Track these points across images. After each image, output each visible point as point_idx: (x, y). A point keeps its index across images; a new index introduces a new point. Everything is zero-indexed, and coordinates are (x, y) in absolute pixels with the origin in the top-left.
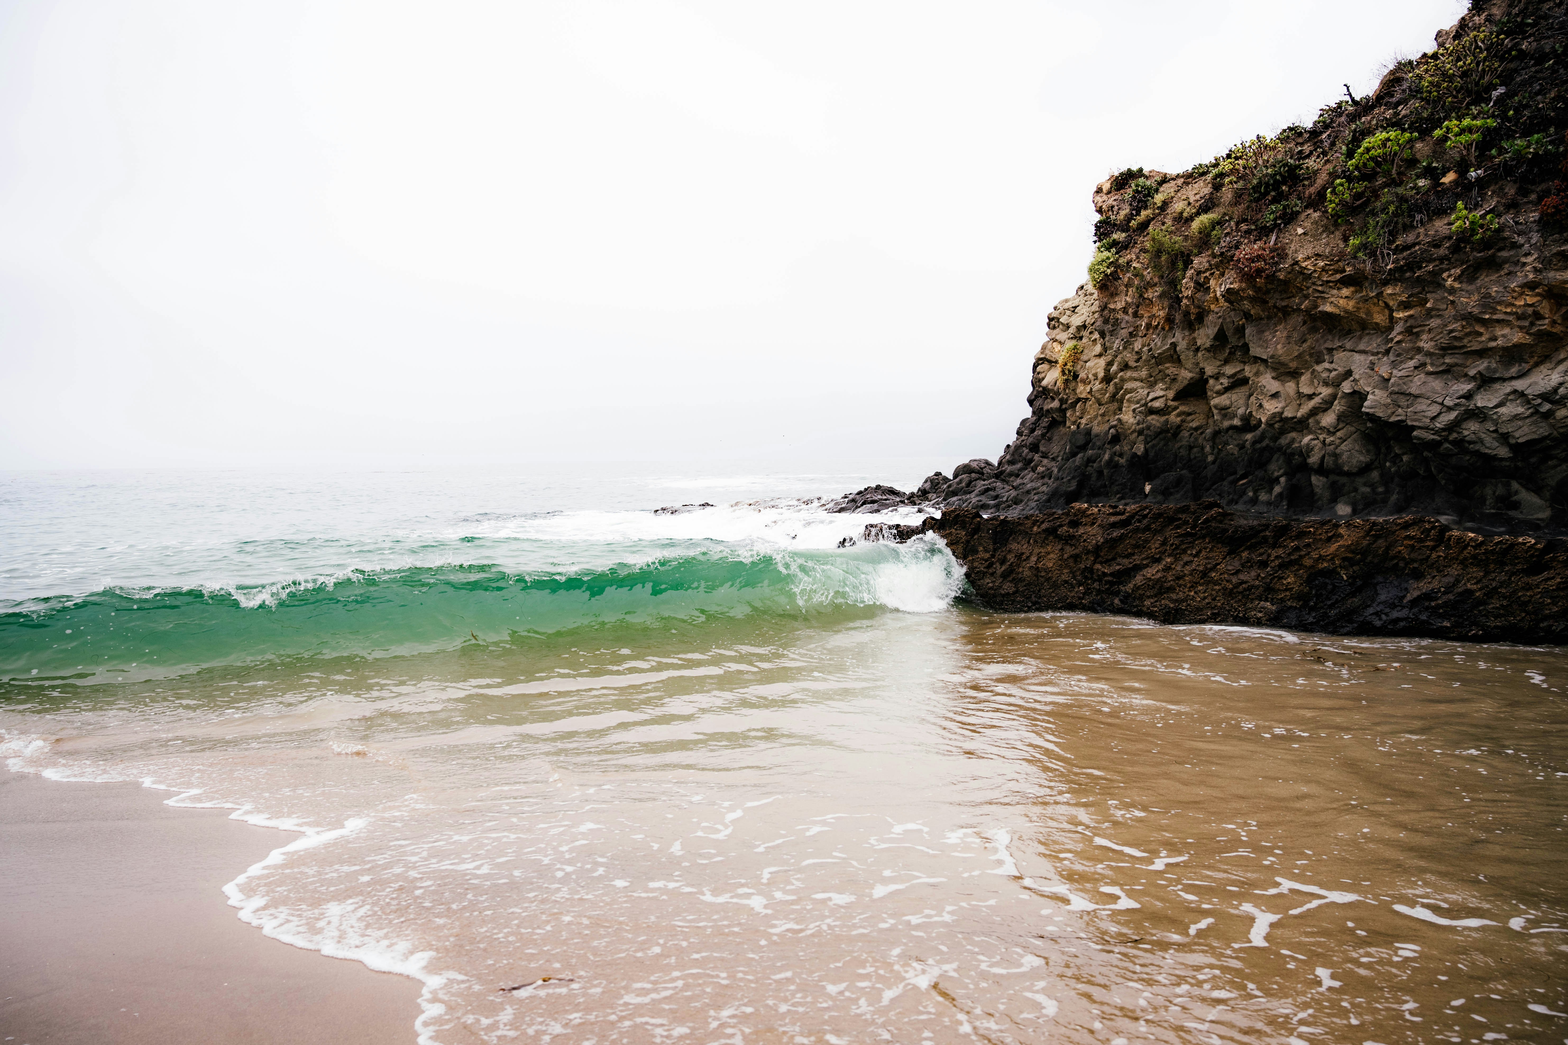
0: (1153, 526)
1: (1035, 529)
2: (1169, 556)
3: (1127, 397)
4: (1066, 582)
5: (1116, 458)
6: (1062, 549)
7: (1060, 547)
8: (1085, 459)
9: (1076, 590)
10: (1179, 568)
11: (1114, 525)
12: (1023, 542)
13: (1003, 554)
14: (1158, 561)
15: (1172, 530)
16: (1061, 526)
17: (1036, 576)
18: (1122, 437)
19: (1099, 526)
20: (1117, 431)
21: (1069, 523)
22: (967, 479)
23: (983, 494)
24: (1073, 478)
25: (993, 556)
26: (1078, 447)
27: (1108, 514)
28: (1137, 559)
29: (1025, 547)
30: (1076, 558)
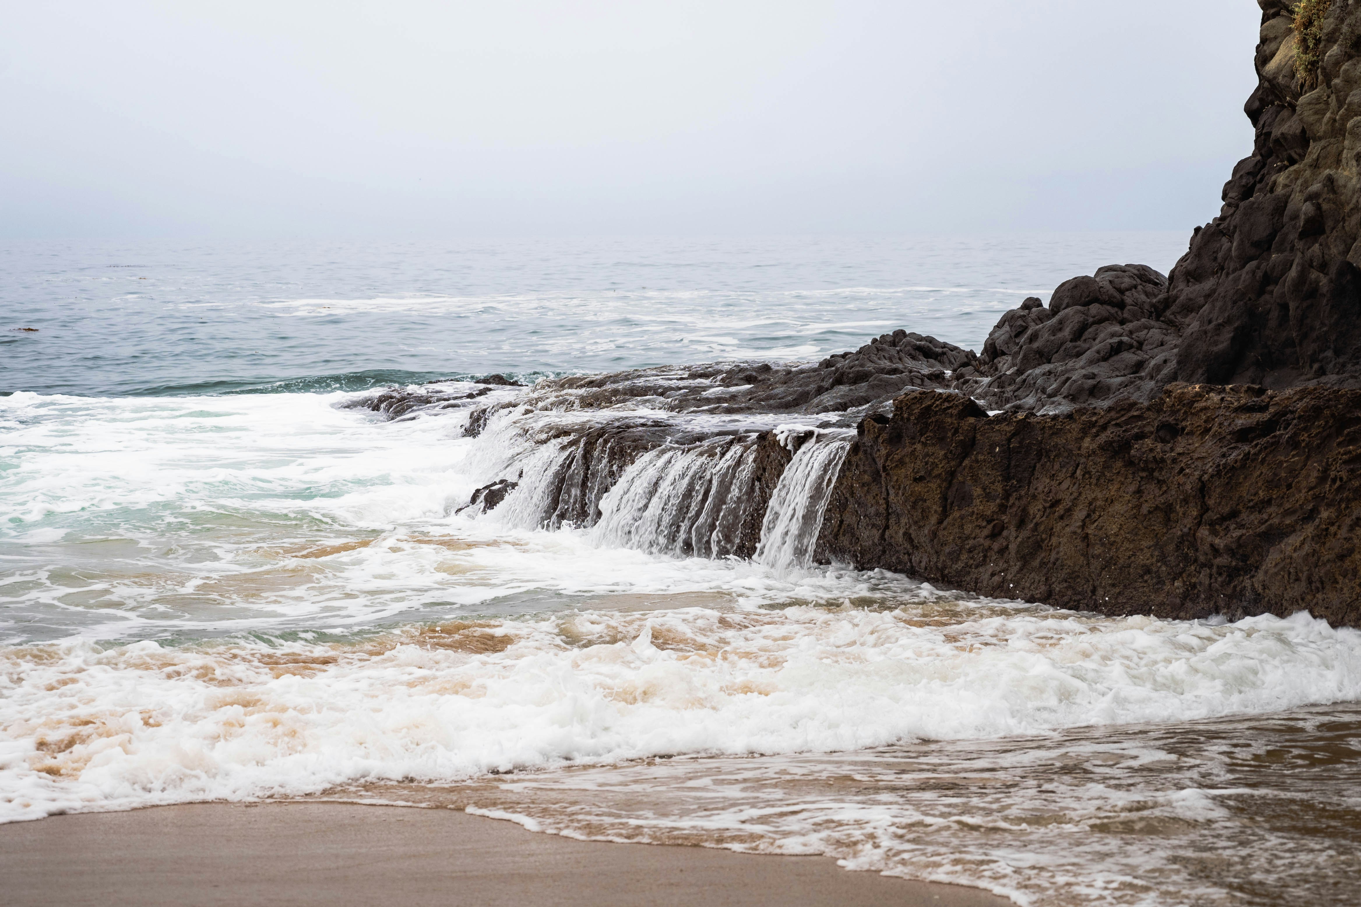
0: (1304, 436)
1: (1087, 442)
2: (1329, 505)
3: (1349, 125)
4: (1147, 570)
5: (1314, 275)
6: (1139, 492)
7: (1132, 488)
8: (1259, 274)
9: (1167, 587)
10: (1343, 533)
11: (1243, 435)
12: (1061, 476)
13: (1024, 502)
14: (1310, 516)
15: (1339, 444)
16: (1140, 436)
17: (1085, 555)
18: (1329, 224)
19: (1214, 436)
20: (1318, 207)
21: (1159, 429)
22: (1078, 318)
23: (1105, 359)
24: (1228, 321)
25: (1003, 508)
26: (1256, 244)
27: (1236, 410)
28: (1273, 515)
29: (1064, 486)
30: (1167, 511)
